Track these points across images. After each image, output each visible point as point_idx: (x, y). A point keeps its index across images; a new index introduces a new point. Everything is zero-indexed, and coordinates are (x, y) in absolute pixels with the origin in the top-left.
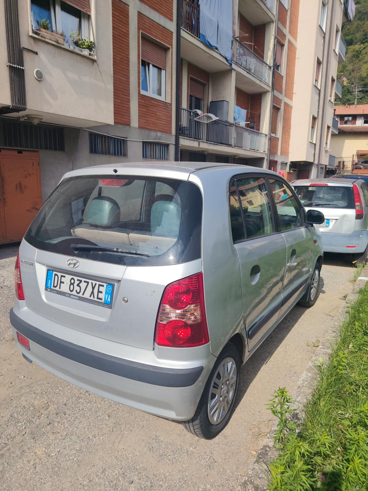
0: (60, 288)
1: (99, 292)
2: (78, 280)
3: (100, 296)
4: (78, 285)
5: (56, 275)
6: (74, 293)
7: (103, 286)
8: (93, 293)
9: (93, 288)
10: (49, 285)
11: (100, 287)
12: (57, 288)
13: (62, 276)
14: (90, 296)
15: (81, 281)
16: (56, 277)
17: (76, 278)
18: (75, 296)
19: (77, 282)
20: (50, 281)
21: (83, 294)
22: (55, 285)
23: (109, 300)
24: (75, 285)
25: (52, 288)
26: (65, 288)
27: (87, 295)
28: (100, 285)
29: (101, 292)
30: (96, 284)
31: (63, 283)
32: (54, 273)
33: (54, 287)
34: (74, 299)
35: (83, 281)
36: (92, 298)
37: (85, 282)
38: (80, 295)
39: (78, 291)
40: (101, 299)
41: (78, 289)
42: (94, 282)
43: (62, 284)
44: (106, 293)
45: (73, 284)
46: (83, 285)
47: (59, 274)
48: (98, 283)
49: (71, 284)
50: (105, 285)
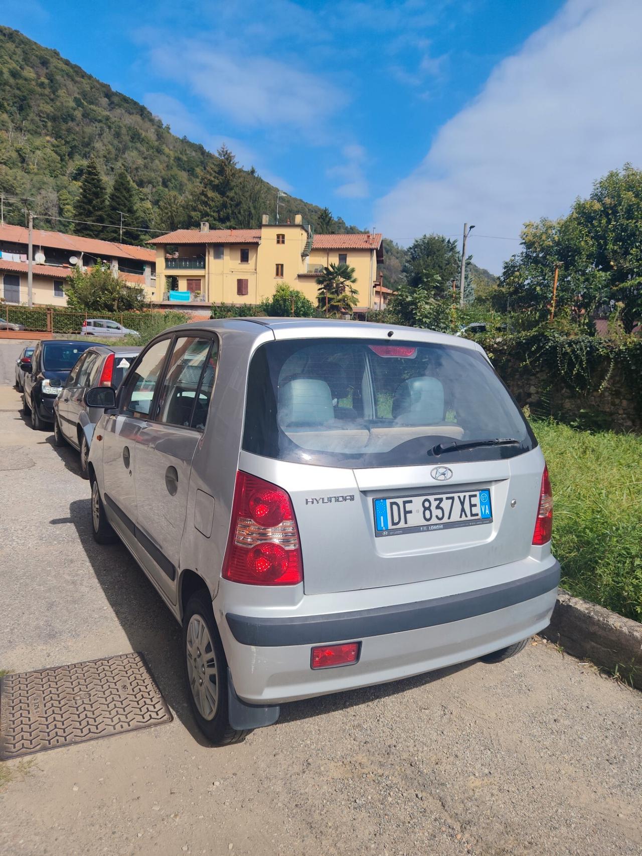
0: (406, 523)
1: (472, 506)
2: (436, 500)
3: (475, 510)
4: (438, 507)
5: (392, 504)
6: (434, 520)
7: (475, 496)
8: (463, 510)
9: (462, 503)
10: (382, 526)
11: (472, 499)
12: (402, 525)
13: (405, 503)
14: (461, 517)
15: (441, 500)
16: (395, 507)
17: (431, 498)
18: (436, 524)
19: (434, 504)
20: (382, 518)
21: (449, 518)
22: (396, 520)
23: (487, 511)
24: (433, 508)
25: (390, 526)
26: (416, 519)
27: (455, 517)
28: (470, 496)
29: (475, 505)
30: (465, 496)
31: (410, 512)
32: (388, 502)
33: (394, 524)
34: (437, 530)
35: (444, 499)
36: (464, 518)
37: (447, 498)
38: (445, 520)
39: (440, 516)
40: (477, 515)
41: (439, 513)
42: (462, 495)
43: (408, 515)
44: (482, 503)
45: (429, 508)
46: (446, 504)
47: (400, 501)
48: (467, 494)
49: (425, 509)
50: (477, 493)
